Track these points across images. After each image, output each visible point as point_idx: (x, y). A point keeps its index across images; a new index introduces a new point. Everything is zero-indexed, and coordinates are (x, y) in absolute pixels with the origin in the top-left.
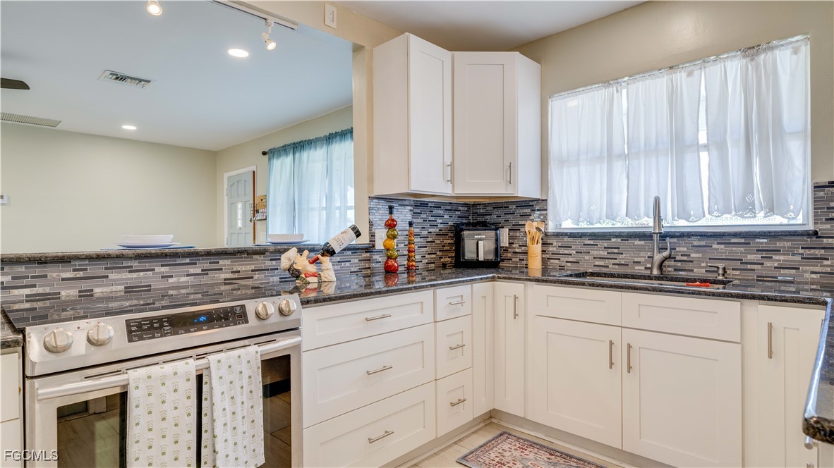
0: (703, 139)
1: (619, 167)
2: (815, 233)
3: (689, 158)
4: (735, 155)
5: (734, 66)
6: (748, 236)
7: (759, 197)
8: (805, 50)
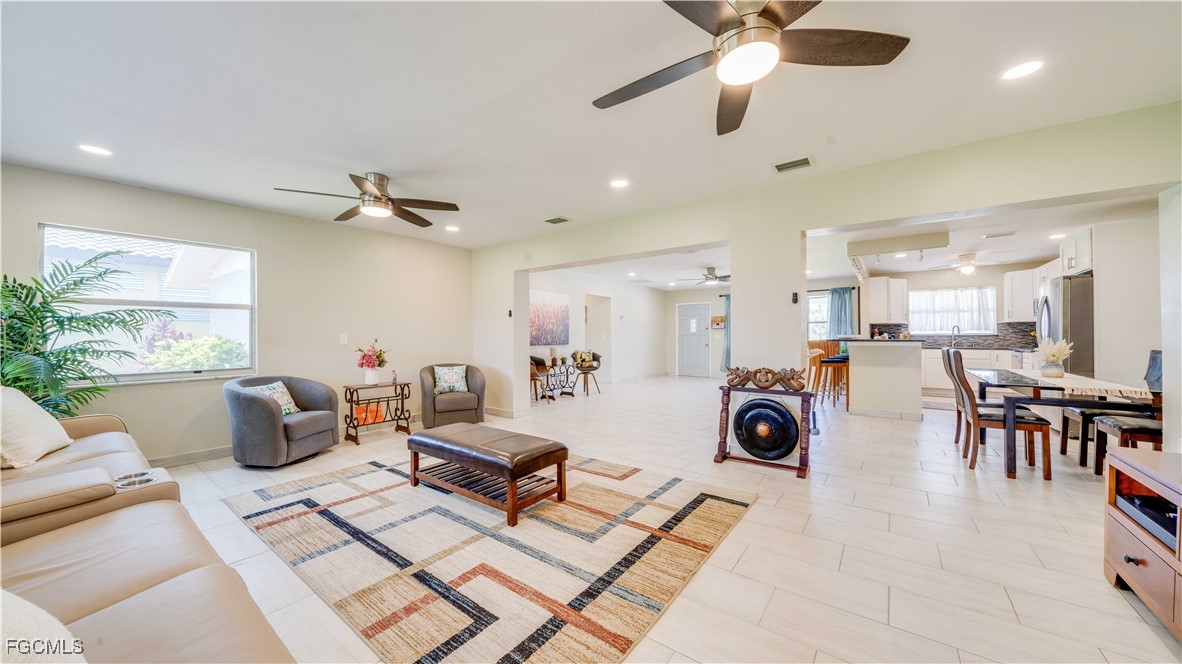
0: (966, 309)
1: (937, 315)
2: (998, 336)
3: (962, 314)
4: (976, 315)
5: (975, 291)
6: (980, 336)
7: (982, 326)
8: (995, 290)
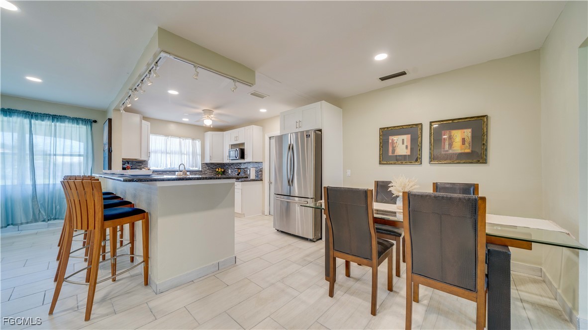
0: (185, 153)
2: (201, 171)
8: (200, 141)
